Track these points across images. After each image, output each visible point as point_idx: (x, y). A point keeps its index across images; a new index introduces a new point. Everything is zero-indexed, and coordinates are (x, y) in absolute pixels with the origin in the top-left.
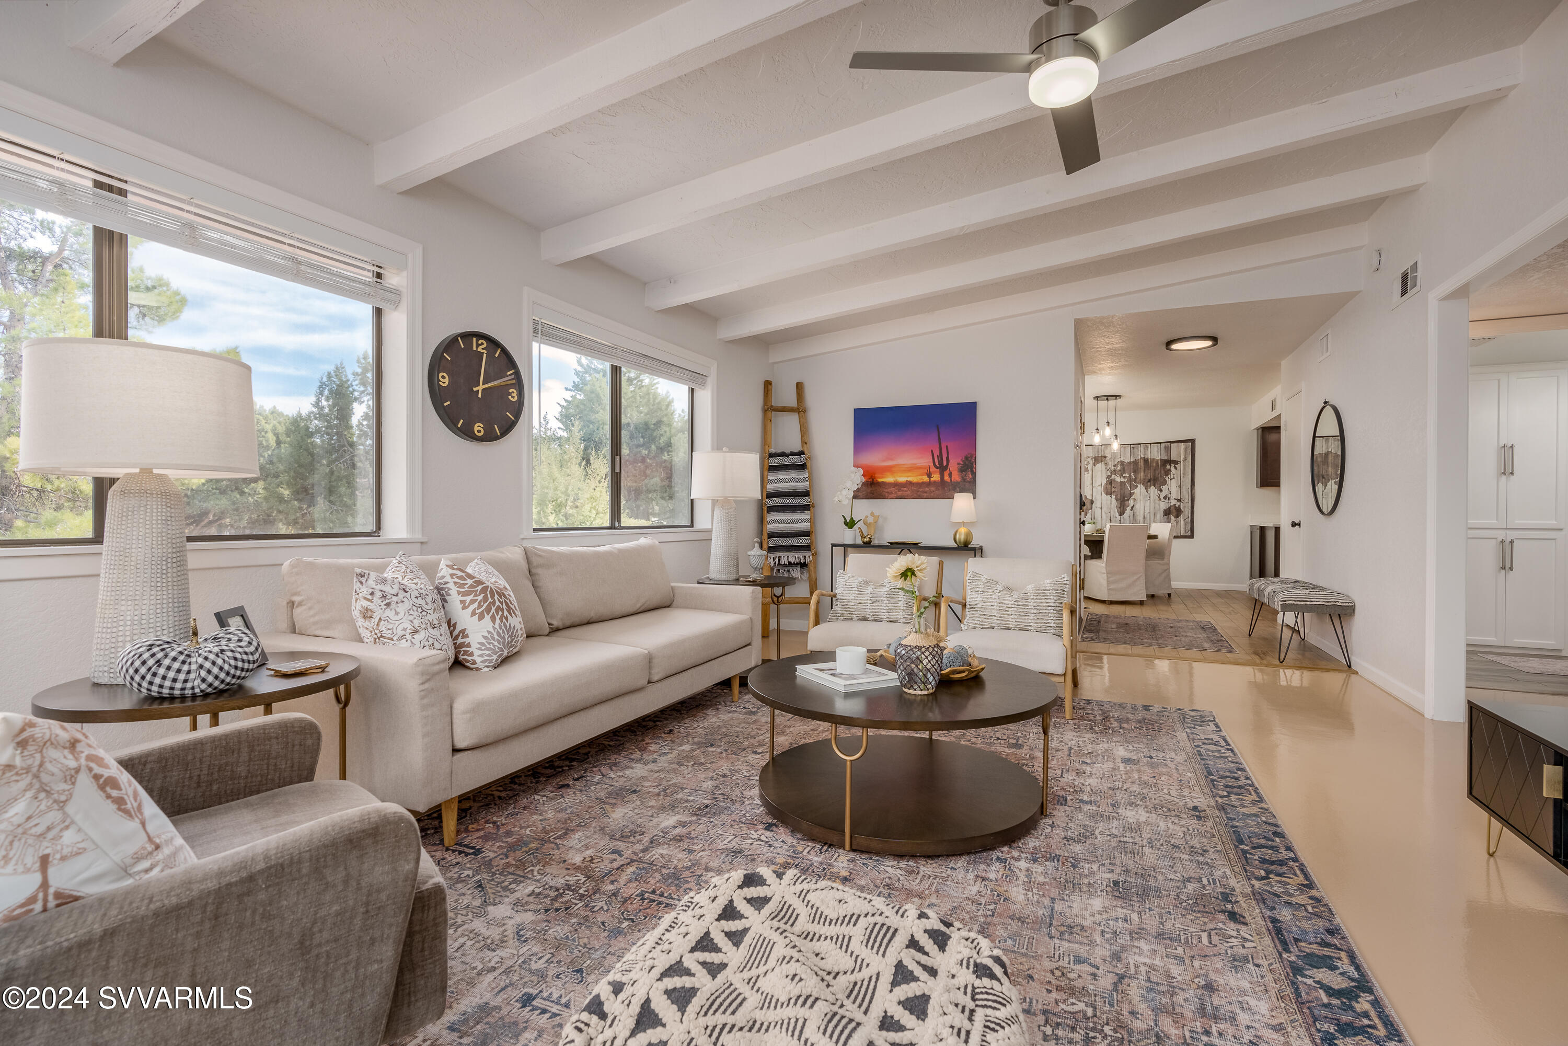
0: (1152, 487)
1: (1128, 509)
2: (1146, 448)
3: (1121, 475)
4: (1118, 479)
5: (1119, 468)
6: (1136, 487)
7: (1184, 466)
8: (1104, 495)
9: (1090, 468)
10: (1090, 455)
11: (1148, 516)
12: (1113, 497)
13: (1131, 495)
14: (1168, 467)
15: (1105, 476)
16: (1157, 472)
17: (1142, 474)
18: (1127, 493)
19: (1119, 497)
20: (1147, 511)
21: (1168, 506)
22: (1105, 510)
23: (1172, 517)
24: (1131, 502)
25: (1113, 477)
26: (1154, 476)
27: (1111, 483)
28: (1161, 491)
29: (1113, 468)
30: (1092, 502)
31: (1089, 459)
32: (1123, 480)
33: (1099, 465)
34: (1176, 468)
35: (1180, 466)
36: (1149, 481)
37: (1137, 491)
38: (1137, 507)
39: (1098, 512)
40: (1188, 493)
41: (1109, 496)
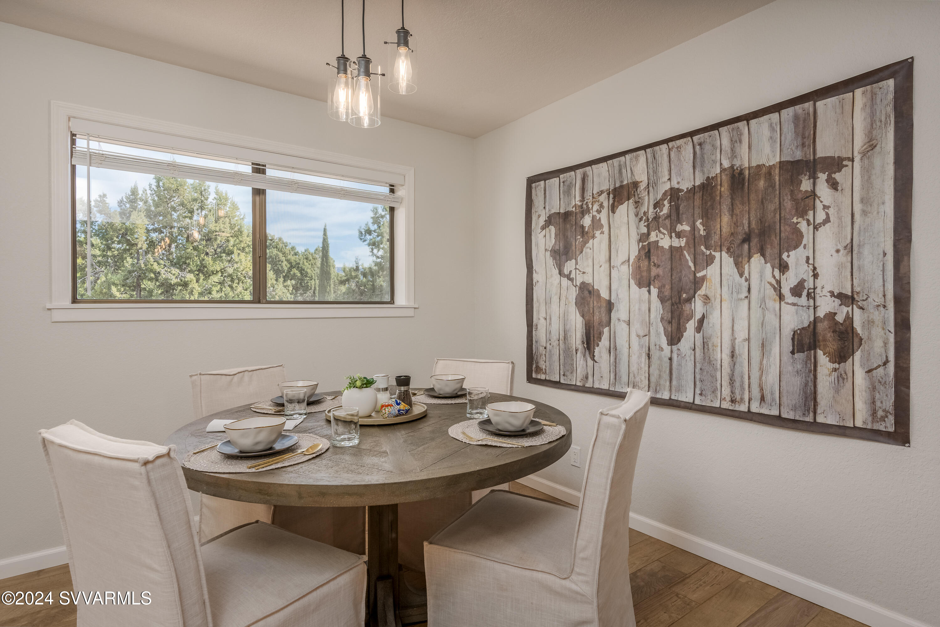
0: (757, 259)
1: (691, 326)
2: (735, 141)
3: (672, 230)
4: (665, 242)
5: (665, 211)
6: (710, 260)
7: (867, 171)
8: (634, 287)
9: (604, 221)
10: (605, 187)
11: (742, 350)
12: (654, 291)
13: (697, 283)
14: (806, 185)
15: (635, 237)
16: (771, 207)
17: (726, 219)
18: (687, 279)
19: (667, 292)
20: (741, 335)
21: (806, 318)
22: (637, 327)
23: (823, 359)
24: (698, 307)
25: (653, 237)
26: (761, 221)
27: (648, 255)
28: (783, 267)
29: (651, 215)
30: (610, 306)
31: (603, 198)
32: (676, 243)
33: (622, 209)
34: (834, 185)
35: (851, 176)
36: (747, 239)
37: (712, 272)
38: (714, 319)
39: (621, 329)
40: (883, 271)
41: (645, 290)
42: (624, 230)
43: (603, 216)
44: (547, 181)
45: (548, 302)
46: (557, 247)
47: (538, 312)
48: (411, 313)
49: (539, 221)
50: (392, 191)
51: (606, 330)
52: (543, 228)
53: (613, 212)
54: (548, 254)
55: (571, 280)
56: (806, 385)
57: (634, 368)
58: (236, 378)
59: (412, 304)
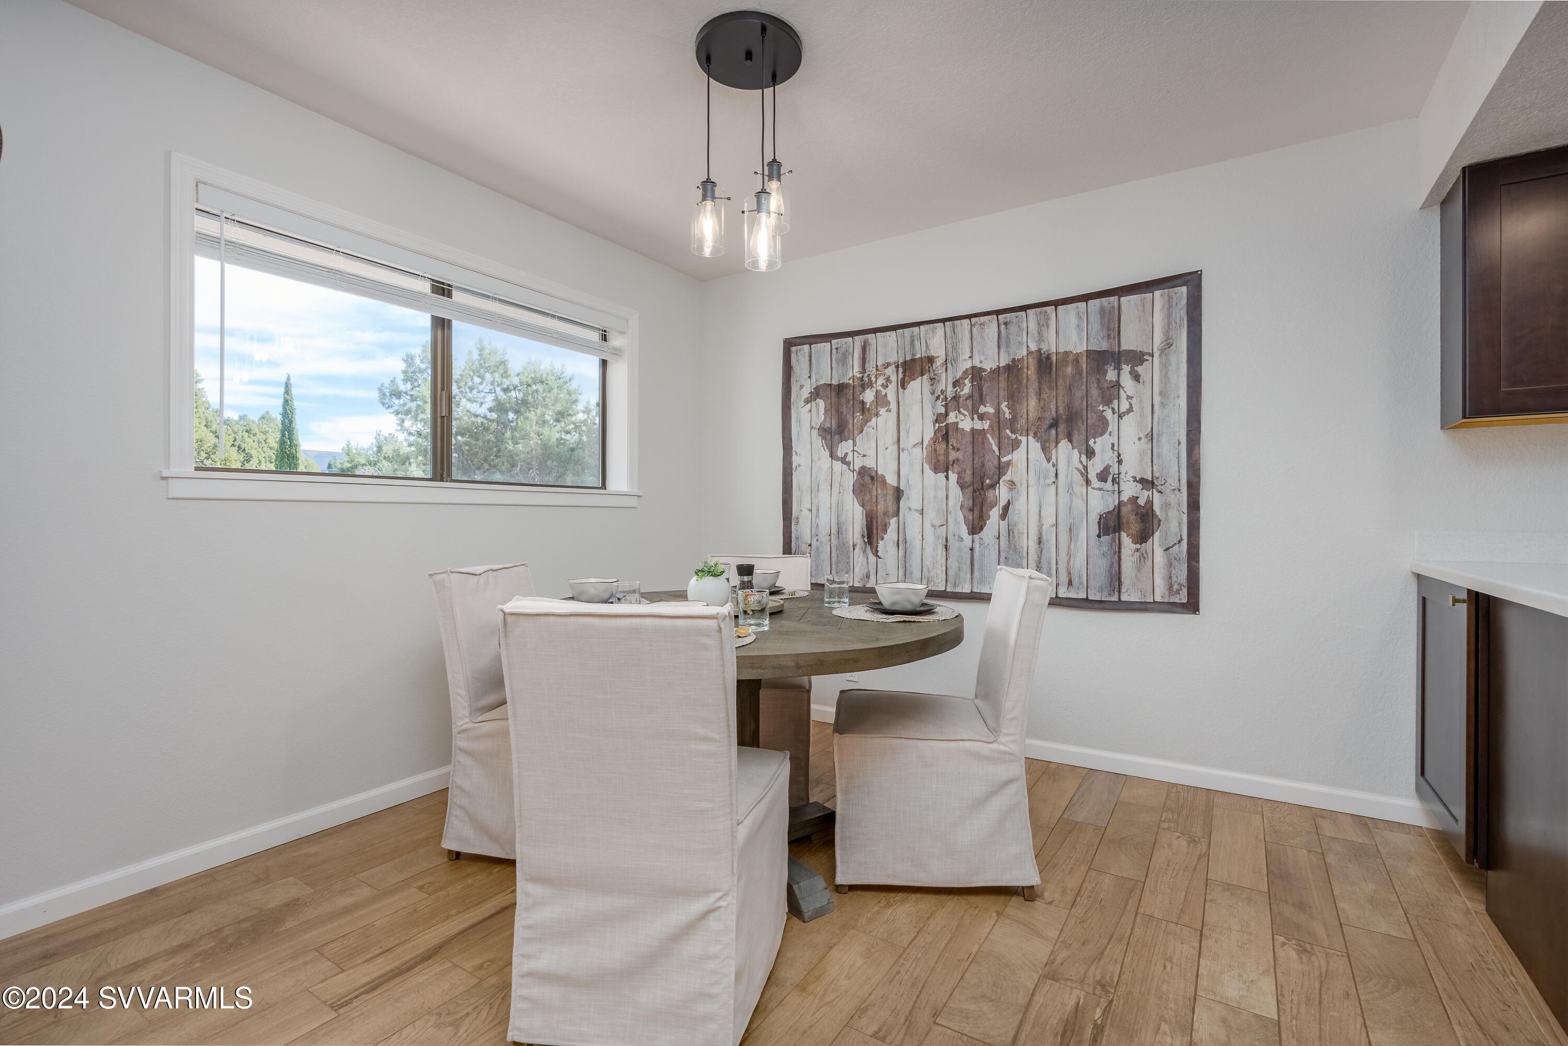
0: (1064, 445)
1: (995, 513)
2: (1043, 324)
3: (974, 411)
4: (966, 424)
5: (967, 390)
6: (1016, 445)
7: (1165, 367)
8: (928, 472)
9: (891, 397)
10: (893, 359)
11: (1050, 536)
12: (953, 477)
13: (1002, 469)
14: (1111, 375)
15: (930, 417)
16: (1078, 394)
17: (1033, 403)
18: (991, 464)
19: (968, 477)
20: (1049, 520)
21: (1111, 503)
22: (932, 516)
23: (1126, 541)
24: (1003, 493)
25: (952, 418)
26: (1069, 407)
27: (946, 437)
28: (1090, 453)
29: (950, 392)
30: (898, 494)
31: (890, 371)
32: (978, 425)
33: (915, 386)
34: (1136, 377)
35: (1151, 370)
36: (1054, 424)
37: (1018, 457)
38: (1020, 505)
39: (912, 521)
40: (1178, 458)
41: (942, 476)
42: (917, 409)
43: (891, 392)
44: (813, 346)
45: (814, 490)
46: (828, 425)
47: (800, 502)
48: (633, 502)
49: (801, 392)
50: (604, 338)
51: (893, 521)
52: (807, 401)
53: (904, 387)
54: (815, 432)
55: (848, 464)
56: (1111, 566)
57: (928, 562)
58: (482, 578)
59: (636, 491)
